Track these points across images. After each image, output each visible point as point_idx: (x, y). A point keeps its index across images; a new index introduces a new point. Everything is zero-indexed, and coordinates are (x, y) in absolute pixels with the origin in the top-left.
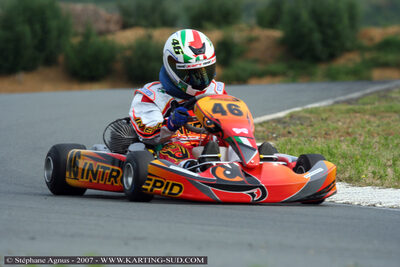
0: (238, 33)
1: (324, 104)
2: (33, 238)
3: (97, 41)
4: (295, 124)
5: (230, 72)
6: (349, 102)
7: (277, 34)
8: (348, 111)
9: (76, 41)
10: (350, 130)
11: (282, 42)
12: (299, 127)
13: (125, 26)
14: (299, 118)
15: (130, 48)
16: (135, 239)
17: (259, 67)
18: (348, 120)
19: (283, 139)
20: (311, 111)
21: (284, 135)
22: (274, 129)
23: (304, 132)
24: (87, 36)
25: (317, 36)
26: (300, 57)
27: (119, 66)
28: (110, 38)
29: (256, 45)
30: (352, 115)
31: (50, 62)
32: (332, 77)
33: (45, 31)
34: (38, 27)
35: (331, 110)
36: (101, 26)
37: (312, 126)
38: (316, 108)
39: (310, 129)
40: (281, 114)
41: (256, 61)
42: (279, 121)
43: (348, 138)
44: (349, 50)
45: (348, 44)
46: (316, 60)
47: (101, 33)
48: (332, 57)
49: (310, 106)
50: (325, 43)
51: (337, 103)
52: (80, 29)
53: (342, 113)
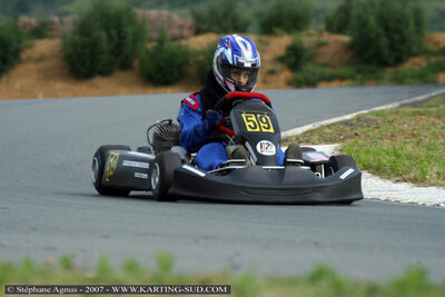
0: (308, 38)
1: (390, 106)
2: (106, 237)
3: (171, 46)
4: (362, 126)
5: (300, 76)
6: (414, 105)
7: (346, 39)
8: (414, 114)
9: (150, 46)
10: (415, 132)
11: (350, 47)
12: (366, 129)
13: (198, 32)
14: (366, 121)
15: (203, 53)
16: (206, 237)
17: (328, 71)
18: (413, 122)
19: (349, 141)
20: (377, 114)
21: (351, 137)
22: (342, 130)
23: (371, 134)
24: (161, 41)
25: (384, 41)
26: (368, 61)
27: (192, 70)
28: (183, 42)
29: (325, 50)
30: (418, 117)
31: (125, 66)
32: (399, 80)
33: (121, 36)
34: (114, 32)
35: (397, 113)
36: (176, 32)
37: (378, 128)
38: (383, 111)
39: (377, 131)
40: (348, 117)
41: (325, 65)
42: (346, 123)
43: (414, 140)
44: (415, 55)
45: (415, 49)
46: (384, 64)
47: (174, 39)
48: (399, 61)
49: (376, 109)
50: (392, 47)
51: (403, 105)
52: (155, 35)
53: (407, 115)
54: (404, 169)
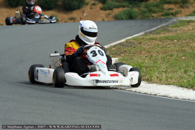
18: (150, 43)
21: (123, 52)
22: (119, 49)
23: (131, 51)
39: (134, 49)
54: (143, 74)
